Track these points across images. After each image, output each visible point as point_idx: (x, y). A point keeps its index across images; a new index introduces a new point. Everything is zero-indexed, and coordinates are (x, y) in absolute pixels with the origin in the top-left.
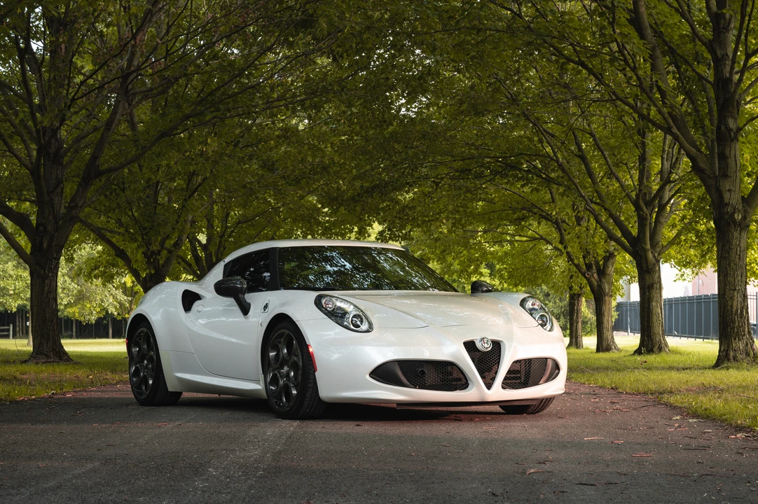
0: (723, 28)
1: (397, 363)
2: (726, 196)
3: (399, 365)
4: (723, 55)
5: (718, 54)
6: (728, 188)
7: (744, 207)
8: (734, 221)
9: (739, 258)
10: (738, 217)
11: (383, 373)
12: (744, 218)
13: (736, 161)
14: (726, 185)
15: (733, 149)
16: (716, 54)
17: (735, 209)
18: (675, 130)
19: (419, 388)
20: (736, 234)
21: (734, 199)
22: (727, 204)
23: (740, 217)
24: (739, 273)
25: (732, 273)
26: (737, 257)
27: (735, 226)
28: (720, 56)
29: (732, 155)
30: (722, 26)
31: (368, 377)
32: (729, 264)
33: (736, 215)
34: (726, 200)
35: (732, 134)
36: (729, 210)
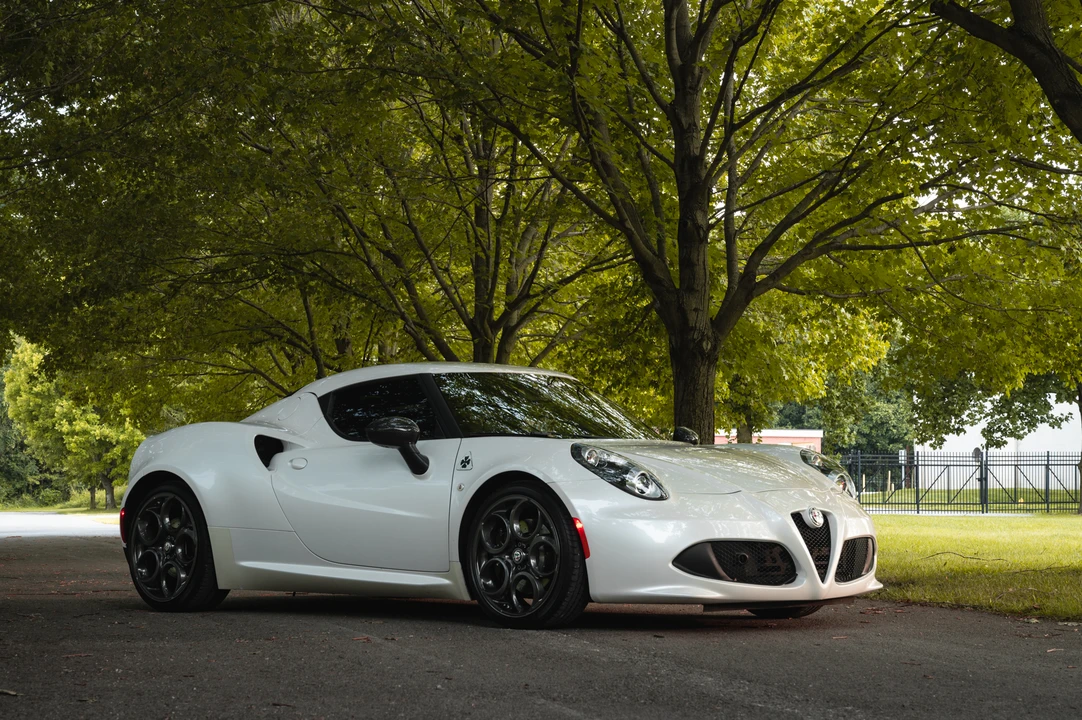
0: (690, 88)
1: (709, 545)
2: (692, 317)
3: (712, 547)
4: (690, 125)
5: (684, 122)
6: (694, 306)
7: (714, 332)
8: (702, 352)
9: (707, 403)
10: (707, 346)
11: (692, 560)
12: (714, 348)
13: (705, 269)
14: (692, 303)
15: (702, 253)
16: (680, 123)
17: (703, 335)
18: (629, 225)
19: (738, 581)
20: (703, 369)
21: (701, 322)
22: (694, 329)
23: (709, 347)
24: (706, 422)
25: (697, 422)
26: (704, 401)
27: (703, 359)
28: (685, 126)
29: (701, 260)
30: (689, 84)
31: (670, 565)
32: (694, 411)
33: (704, 344)
34: (692, 323)
35: (702, 233)
36: (695, 337)
